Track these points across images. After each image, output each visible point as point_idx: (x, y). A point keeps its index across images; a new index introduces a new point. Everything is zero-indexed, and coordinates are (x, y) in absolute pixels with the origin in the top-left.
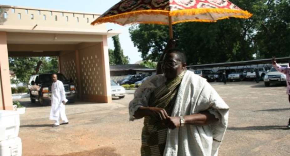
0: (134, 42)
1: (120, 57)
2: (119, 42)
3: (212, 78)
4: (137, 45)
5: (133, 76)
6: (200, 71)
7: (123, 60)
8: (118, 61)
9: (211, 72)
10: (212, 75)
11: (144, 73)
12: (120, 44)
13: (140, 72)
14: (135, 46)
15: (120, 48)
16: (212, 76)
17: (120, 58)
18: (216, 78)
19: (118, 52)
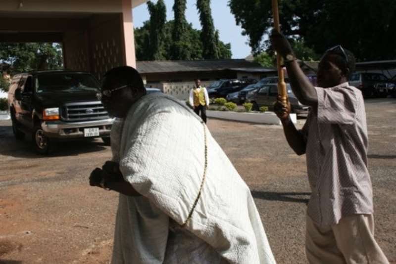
0: (236, 17)
1: (212, 44)
2: (211, 17)
3: (381, 91)
4: (242, 22)
5: (226, 81)
6: (359, 75)
7: (217, 51)
8: (207, 52)
9: (381, 76)
10: (381, 84)
11: (250, 77)
12: (212, 20)
13: (244, 75)
14: (237, 24)
15: (213, 27)
16: (381, 86)
17: (211, 47)
18: (389, 90)
19: (208, 34)
